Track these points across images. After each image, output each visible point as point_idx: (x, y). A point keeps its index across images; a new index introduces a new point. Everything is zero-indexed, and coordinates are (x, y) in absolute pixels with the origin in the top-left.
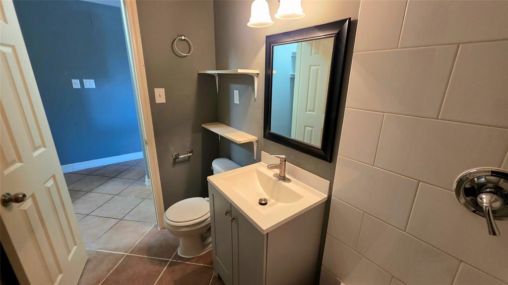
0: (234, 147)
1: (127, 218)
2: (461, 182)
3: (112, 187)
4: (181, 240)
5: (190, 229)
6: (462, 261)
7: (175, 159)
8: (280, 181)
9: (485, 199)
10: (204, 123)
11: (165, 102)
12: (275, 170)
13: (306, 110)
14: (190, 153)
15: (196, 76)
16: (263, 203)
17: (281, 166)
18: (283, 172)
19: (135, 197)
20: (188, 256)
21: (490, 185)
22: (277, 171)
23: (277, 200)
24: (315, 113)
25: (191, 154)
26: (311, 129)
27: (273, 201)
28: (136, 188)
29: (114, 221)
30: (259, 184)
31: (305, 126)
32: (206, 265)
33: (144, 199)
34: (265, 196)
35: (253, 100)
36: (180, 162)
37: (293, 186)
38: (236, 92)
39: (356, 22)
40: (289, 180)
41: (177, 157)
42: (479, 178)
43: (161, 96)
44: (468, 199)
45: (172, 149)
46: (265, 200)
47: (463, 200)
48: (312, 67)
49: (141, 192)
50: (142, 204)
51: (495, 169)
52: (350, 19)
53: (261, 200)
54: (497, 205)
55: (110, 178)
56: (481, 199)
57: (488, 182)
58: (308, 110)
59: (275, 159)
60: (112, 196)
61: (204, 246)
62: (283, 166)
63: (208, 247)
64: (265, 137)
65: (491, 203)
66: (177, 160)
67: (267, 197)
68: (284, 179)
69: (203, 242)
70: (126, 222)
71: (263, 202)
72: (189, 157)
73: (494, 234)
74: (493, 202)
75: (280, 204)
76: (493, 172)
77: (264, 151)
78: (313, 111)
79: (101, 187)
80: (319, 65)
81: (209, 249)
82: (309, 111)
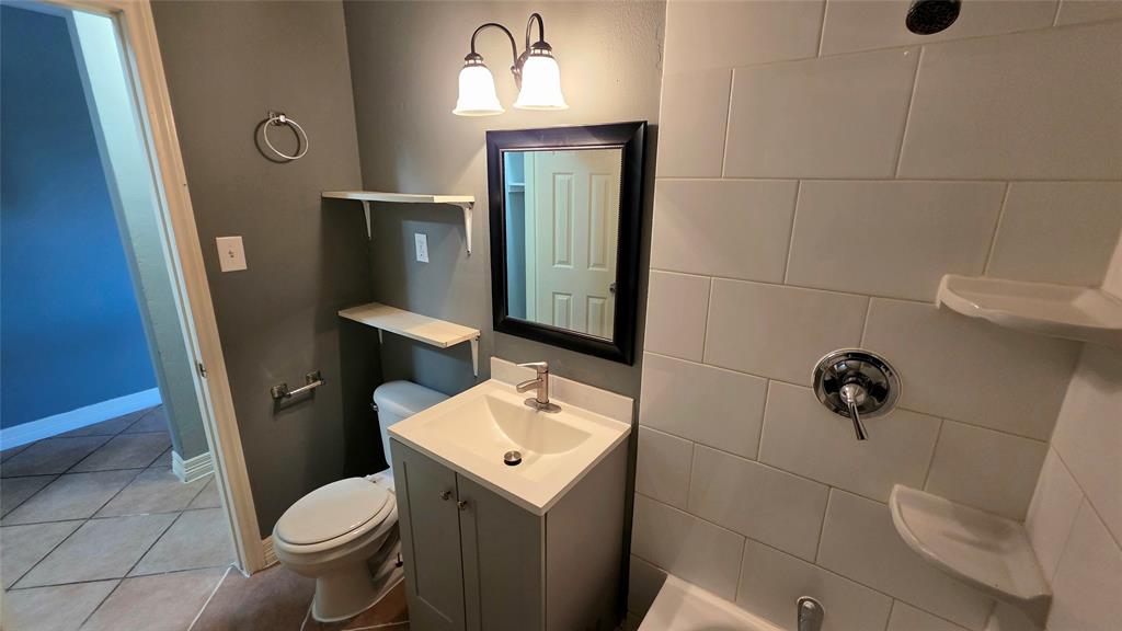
0: (422, 353)
1: (140, 570)
2: (818, 373)
3: (64, 502)
4: (319, 585)
5: (350, 551)
6: (831, 487)
7: (277, 400)
8: (541, 412)
9: (849, 392)
10: (343, 307)
11: (245, 268)
12: (528, 392)
13: (554, 261)
14: (315, 380)
15: (319, 203)
16: (512, 461)
17: (540, 383)
18: (544, 394)
19: (152, 512)
20: (344, 615)
21: (851, 373)
22: (533, 394)
23: (540, 450)
24: (571, 267)
25: (319, 383)
26: (566, 298)
27: (531, 453)
28: (149, 491)
29: (102, 589)
30: (497, 426)
31: (554, 293)
32: (390, 624)
33: (180, 513)
34: (514, 447)
35: (463, 253)
36: (289, 406)
37: (566, 417)
38: (420, 240)
39: (655, 128)
40: (557, 408)
41: (283, 394)
42: (839, 364)
43: (233, 254)
44: (830, 395)
45: (270, 376)
46: (517, 454)
47: (823, 397)
48: (558, 177)
49: (165, 498)
50: (177, 528)
51: (854, 349)
52: (646, 122)
53: (508, 455)
54: (862, 398)
55: (50, 478)
56: (845, 394)
57: (849, 368)
58: (557, 260)
59: (526, 372)
60: (77, 524)
61: (377, 585)
62: (544, 383)
63: (388, 584)
64: (496, 327)
65: (855, 396)
66: (284, 400)
67: (517, 448)
68: (547, 407)
69: (373, 575)
70: (143, 580)
71: (514, 459)
72: (312, 390)
73: (863, 438)
74: (858, 395)
75: (547, 457)
76: (852, 354)
77: (497, 357)
78: (567, 263)
79: (25, 508)
80: (572, 174)
81: (391, 585)
82: (560, 263)
